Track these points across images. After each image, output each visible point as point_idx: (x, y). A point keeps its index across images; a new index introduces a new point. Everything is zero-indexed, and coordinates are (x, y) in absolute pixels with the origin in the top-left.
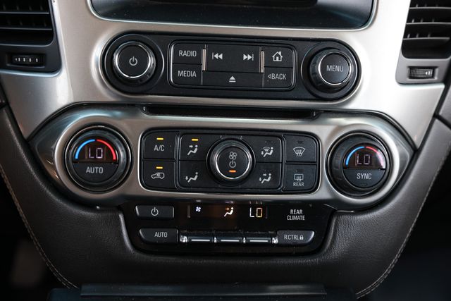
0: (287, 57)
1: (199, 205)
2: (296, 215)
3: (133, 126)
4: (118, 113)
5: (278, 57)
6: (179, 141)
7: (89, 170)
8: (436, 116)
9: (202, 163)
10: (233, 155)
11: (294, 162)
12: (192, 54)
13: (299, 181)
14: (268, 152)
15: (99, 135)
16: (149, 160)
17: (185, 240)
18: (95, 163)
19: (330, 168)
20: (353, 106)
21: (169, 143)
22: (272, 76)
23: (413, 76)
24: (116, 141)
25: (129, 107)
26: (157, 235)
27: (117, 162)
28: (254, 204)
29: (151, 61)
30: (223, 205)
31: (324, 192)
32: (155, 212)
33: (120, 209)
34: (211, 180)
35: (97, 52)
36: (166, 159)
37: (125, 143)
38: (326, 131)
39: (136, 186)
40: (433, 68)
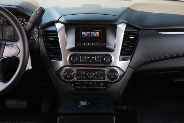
0: (100, 57)
1: (85, 82)
2: (102, 84)
3: (74, 69)
4: (72, 67)
5: (98, 57)
6: (82, 71)
7: (67, 76)
8: (129, 66)
9: (86, 75)
10: (90, 74)
11: (101, 75)
12: (84, 57)
13: (102, 78)
14: (97, 73)
15: (69, 71)
16: (77, 75)
17: (83, 88)
18: (68, 75)
19: (107, 76)
20: (111, 65)
21: (80, 72)
22: (97, 60)
23: (123, 59)
24: (71, 72)
25: (74, 66)
26: (80, 87)
27: (72, 75)
28: (95, 82)
29: (77, 59)
30: (90, 82)
31: (106, 79)
32: (78, 83)
33: (72, 83)
34: (87, 78)
35: (68, 57)
36: (80, 75)
37: (73, 72)
38: (106, 70)
39: (75, 79)
40: (128, 58)
